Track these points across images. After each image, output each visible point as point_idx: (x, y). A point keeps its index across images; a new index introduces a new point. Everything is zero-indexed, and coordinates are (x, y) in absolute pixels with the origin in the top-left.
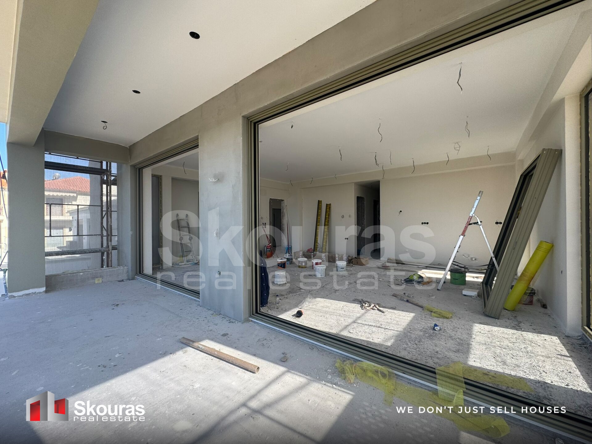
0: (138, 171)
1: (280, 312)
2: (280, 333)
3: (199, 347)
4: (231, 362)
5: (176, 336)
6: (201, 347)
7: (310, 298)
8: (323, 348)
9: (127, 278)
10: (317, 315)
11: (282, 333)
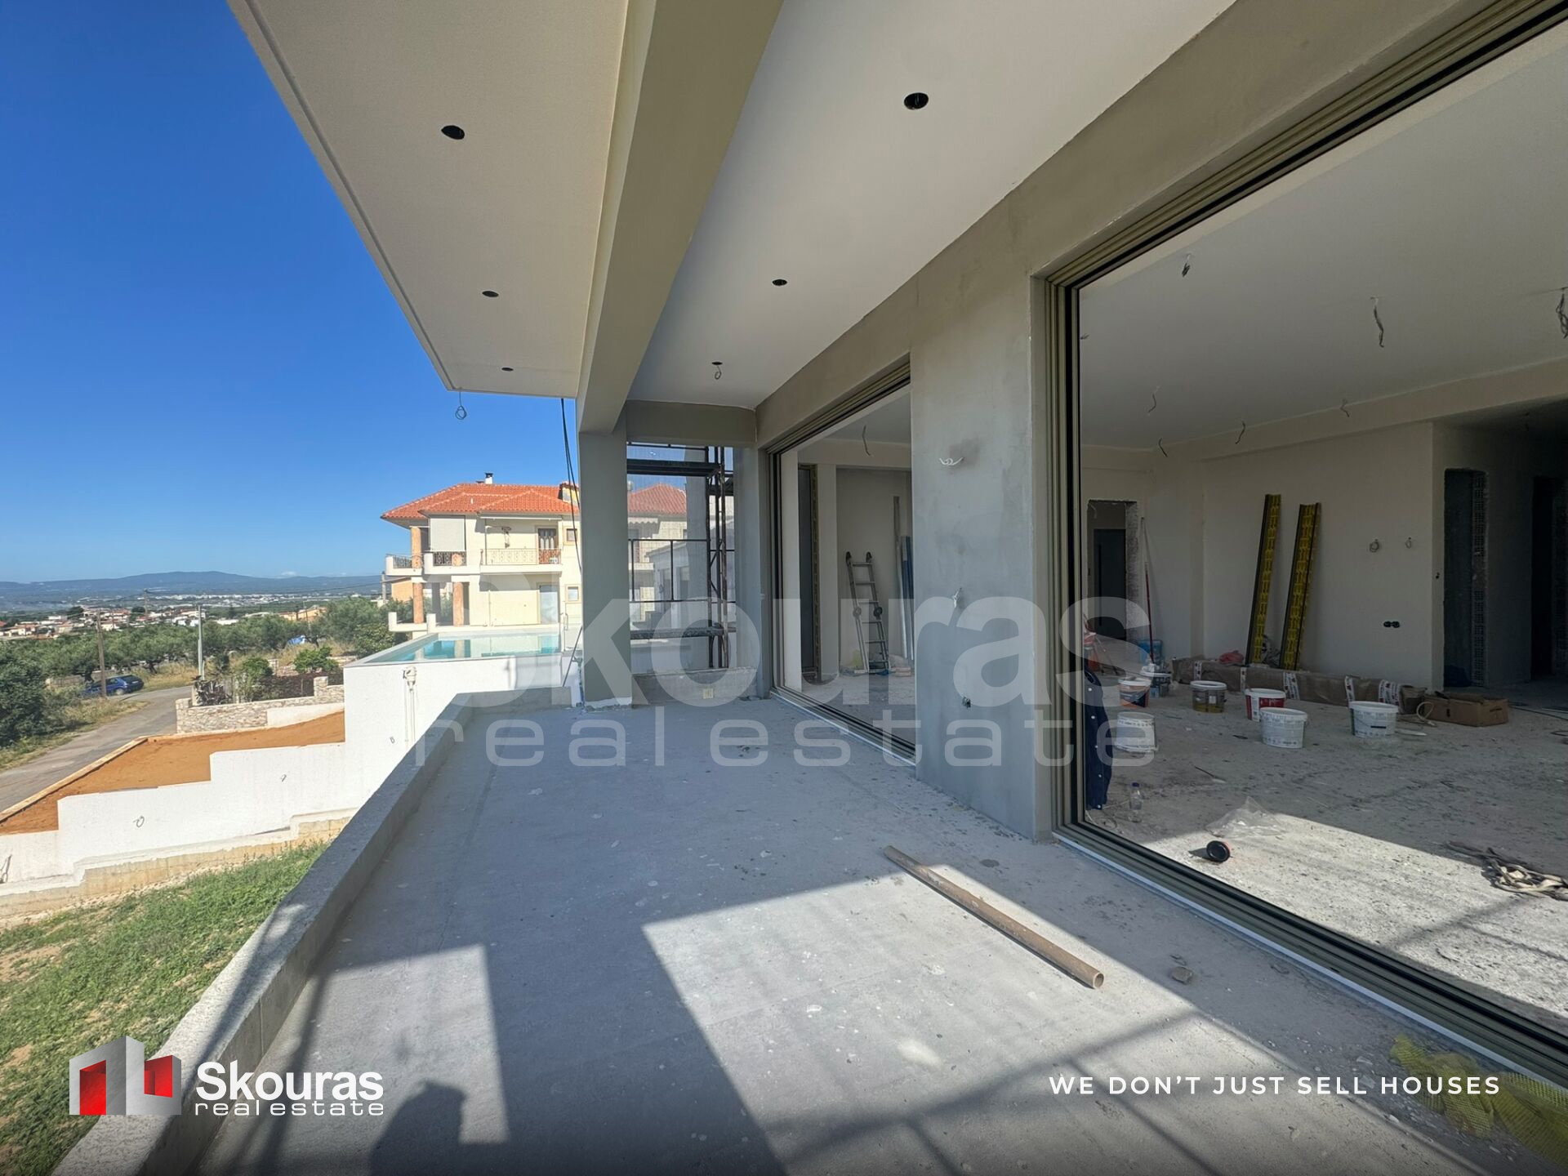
0: (772, 460)
1: (1146, 834)
2: (1155, 894)
3: (930, 879)
4: (1019, 939)
5: (873, 840)
6: (935, 879)
7: (1253, 810)
8: (1325, 980)
9: (754, 694)
10: (1287, 866)
11: (1163, 898)
